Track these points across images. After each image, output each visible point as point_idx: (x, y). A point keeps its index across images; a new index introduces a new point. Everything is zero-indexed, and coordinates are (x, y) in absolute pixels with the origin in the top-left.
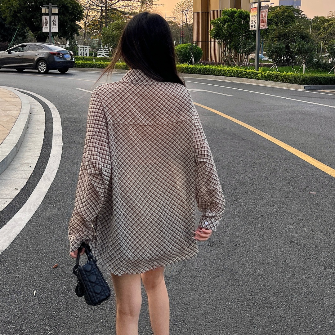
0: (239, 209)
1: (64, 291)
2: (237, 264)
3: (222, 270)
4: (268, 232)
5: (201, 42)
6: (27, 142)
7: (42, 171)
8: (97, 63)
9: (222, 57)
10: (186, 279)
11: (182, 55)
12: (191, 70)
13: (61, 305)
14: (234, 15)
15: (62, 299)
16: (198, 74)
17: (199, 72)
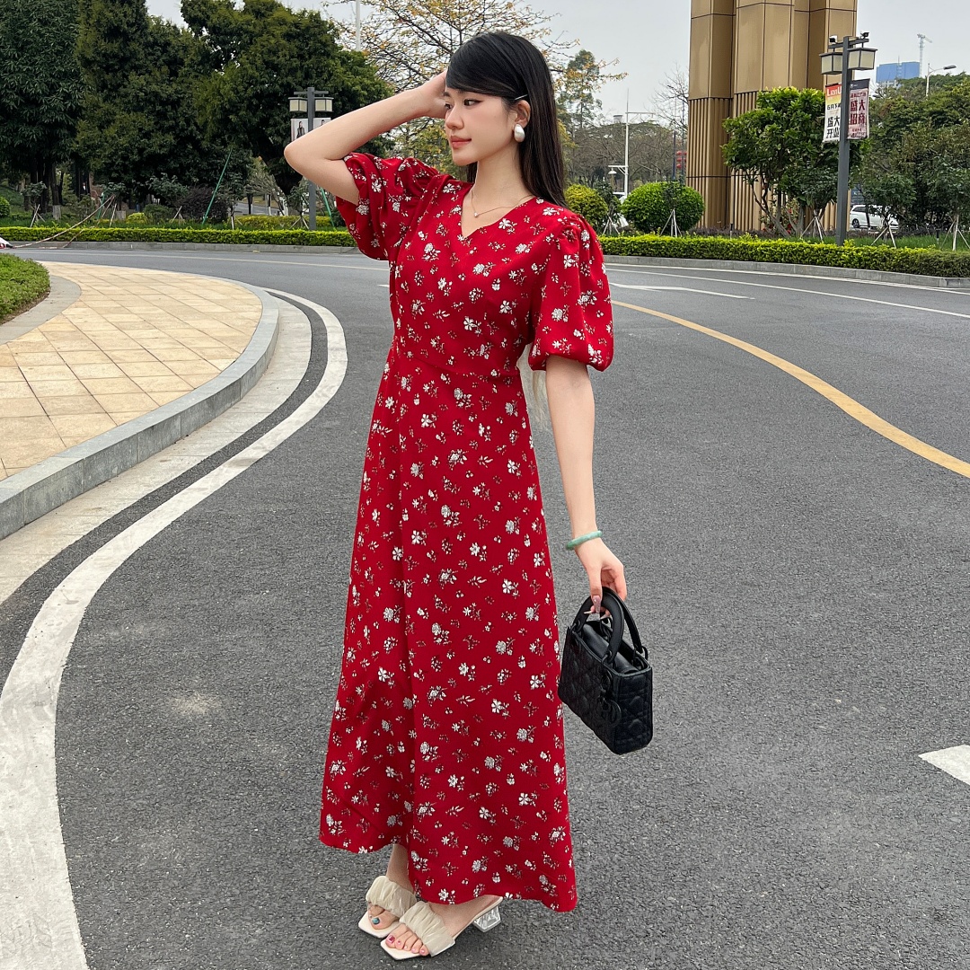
12: (666, 249)
14: (790, 104)
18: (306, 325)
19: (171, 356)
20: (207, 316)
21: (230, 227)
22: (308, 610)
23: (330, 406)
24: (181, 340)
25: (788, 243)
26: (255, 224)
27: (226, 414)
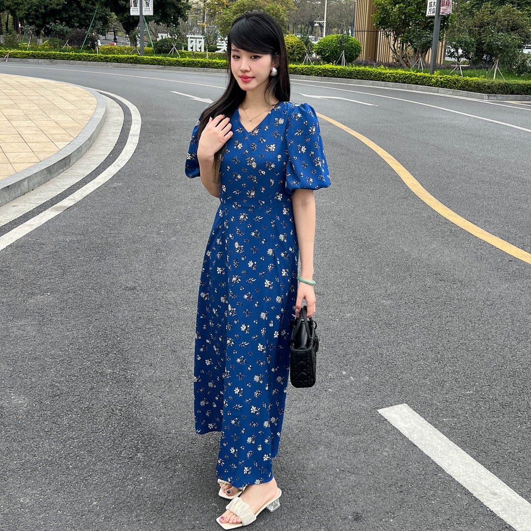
5: (366, 32)
18: (121, 118)
19: (33, 139)
20: (63, 111)
21: (96, 52)
22: (68, 307)
23: (120, 173)
24: (42, 129)
25: (404, 72)
26: (110, 51)
27: (59, 176)
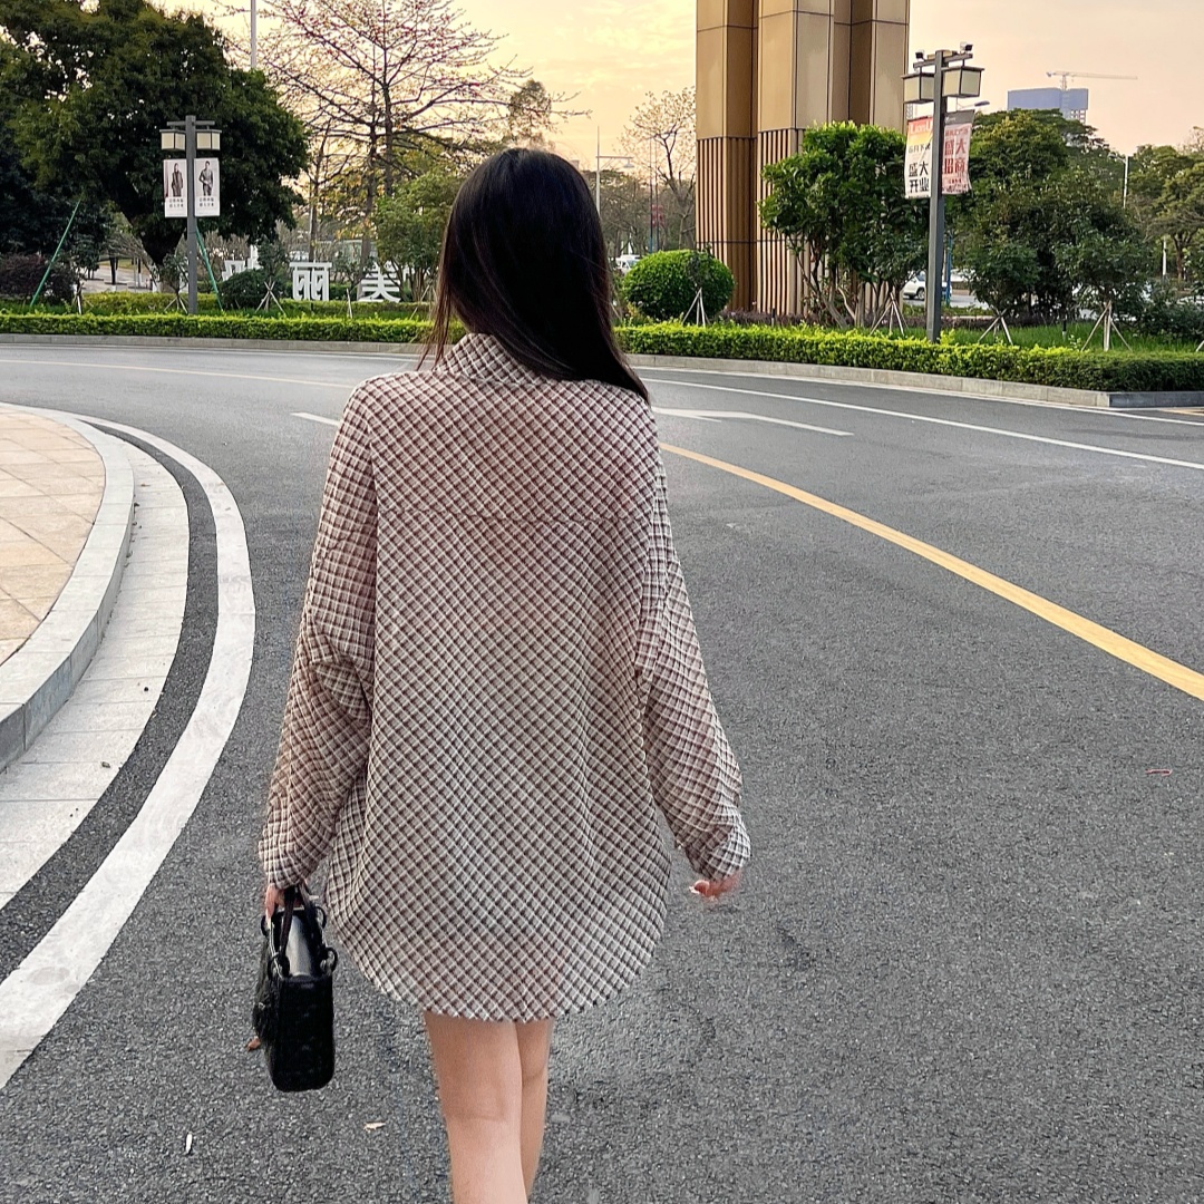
0: (890, 831)
1: (292, 1133)
2: (893, 1034)
3: (841, 1055)
4: (1000, 915)
5: (725, 245)
6: (130, 604)
7: (190, 703)
8: (360, 322)
9: (806, 294)
10: (716, 1090)
11: (659, 291)
12: (694, 345)
13: (283, 1183)
14: (848, 146)
15: (286, 1163)
16: (719, 356)
17: (725, 350)
21: (75, 311)
